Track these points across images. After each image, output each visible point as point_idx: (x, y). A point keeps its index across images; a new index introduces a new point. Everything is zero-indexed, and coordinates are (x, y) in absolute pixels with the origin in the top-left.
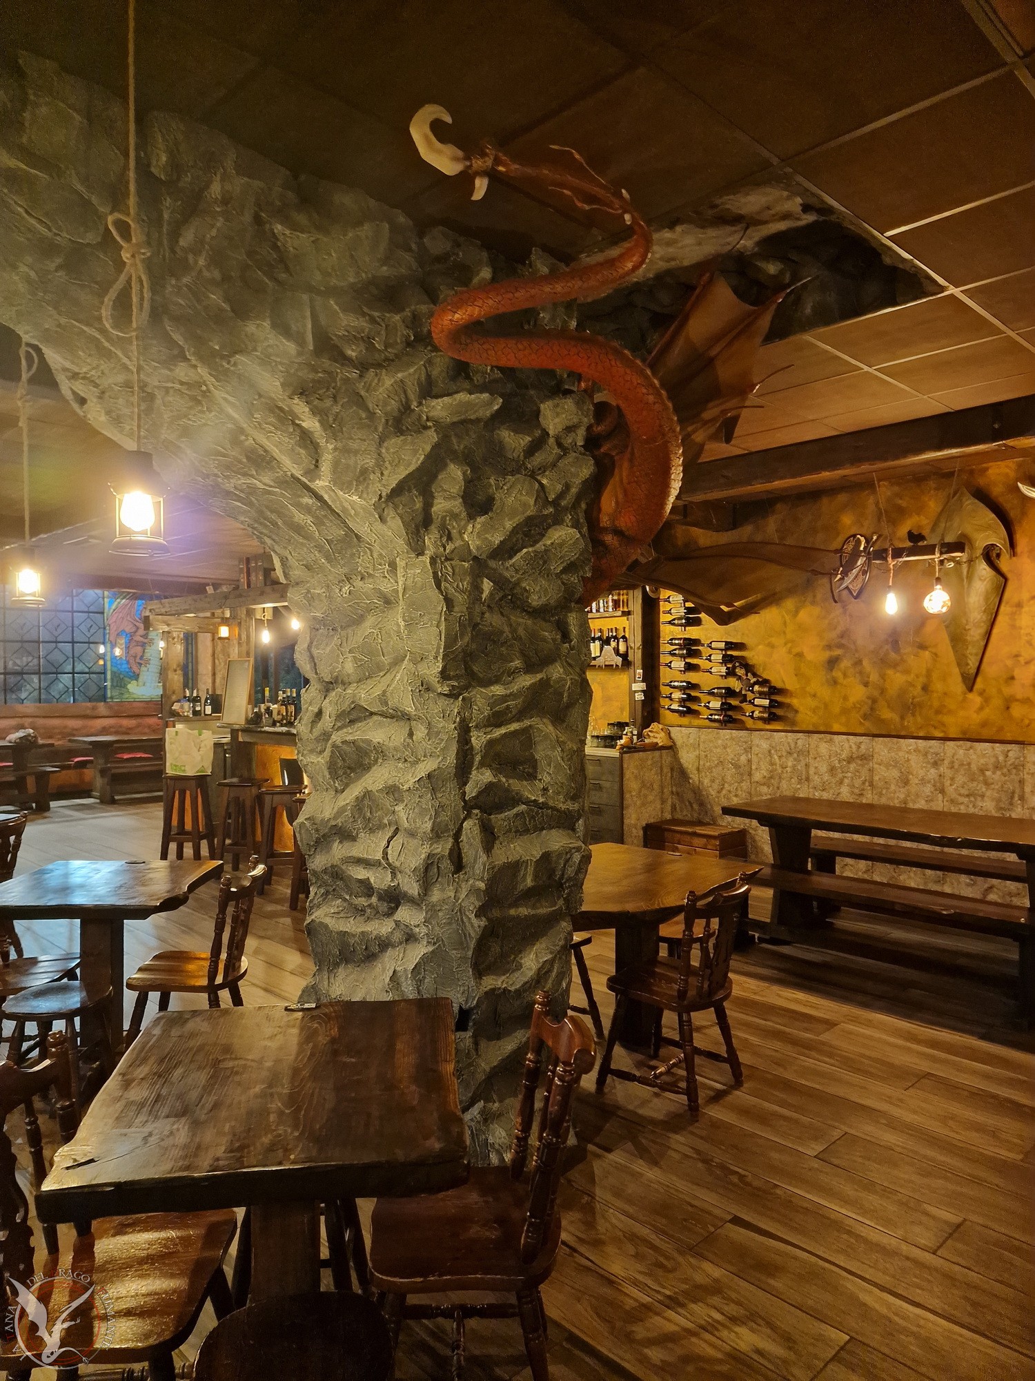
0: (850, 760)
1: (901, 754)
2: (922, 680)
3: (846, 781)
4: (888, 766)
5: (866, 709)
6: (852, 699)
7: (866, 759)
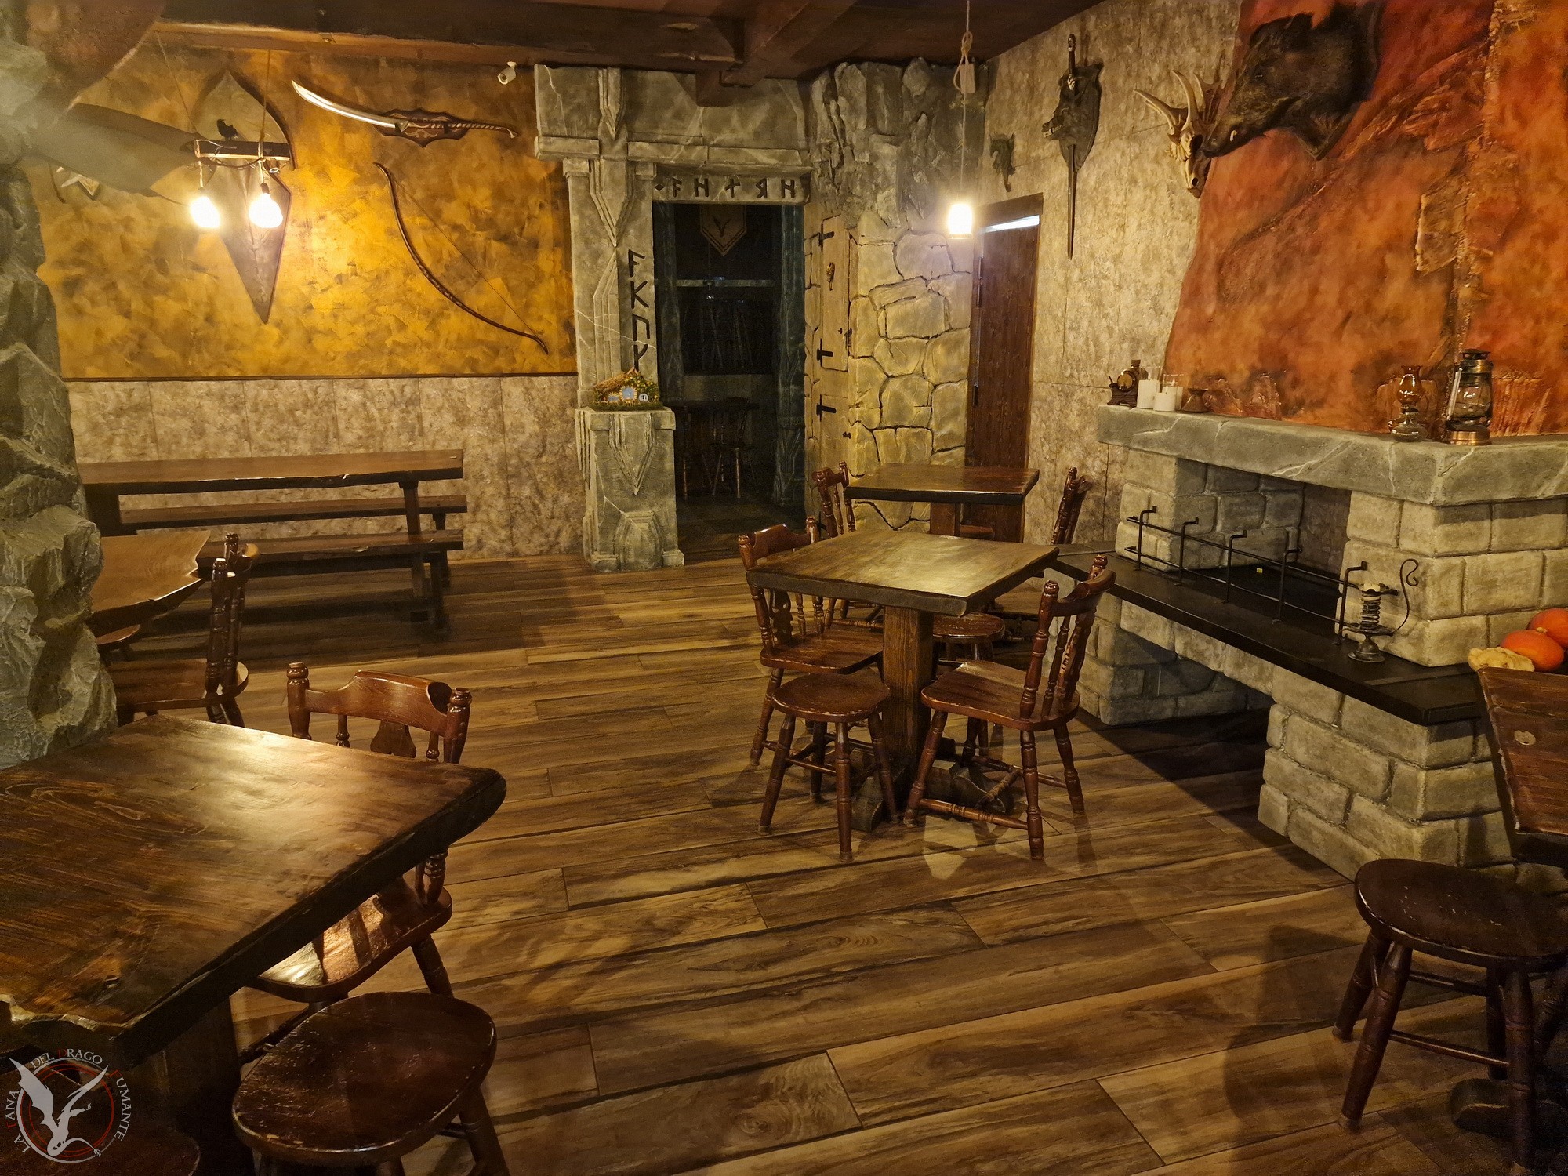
0: (120, 412)
1: (189, 400)
2: (204, 309)
3: (118, 440)
4: (173, 415)
5: (132, 346)
6: (109, 335)
7: (142, 409)
